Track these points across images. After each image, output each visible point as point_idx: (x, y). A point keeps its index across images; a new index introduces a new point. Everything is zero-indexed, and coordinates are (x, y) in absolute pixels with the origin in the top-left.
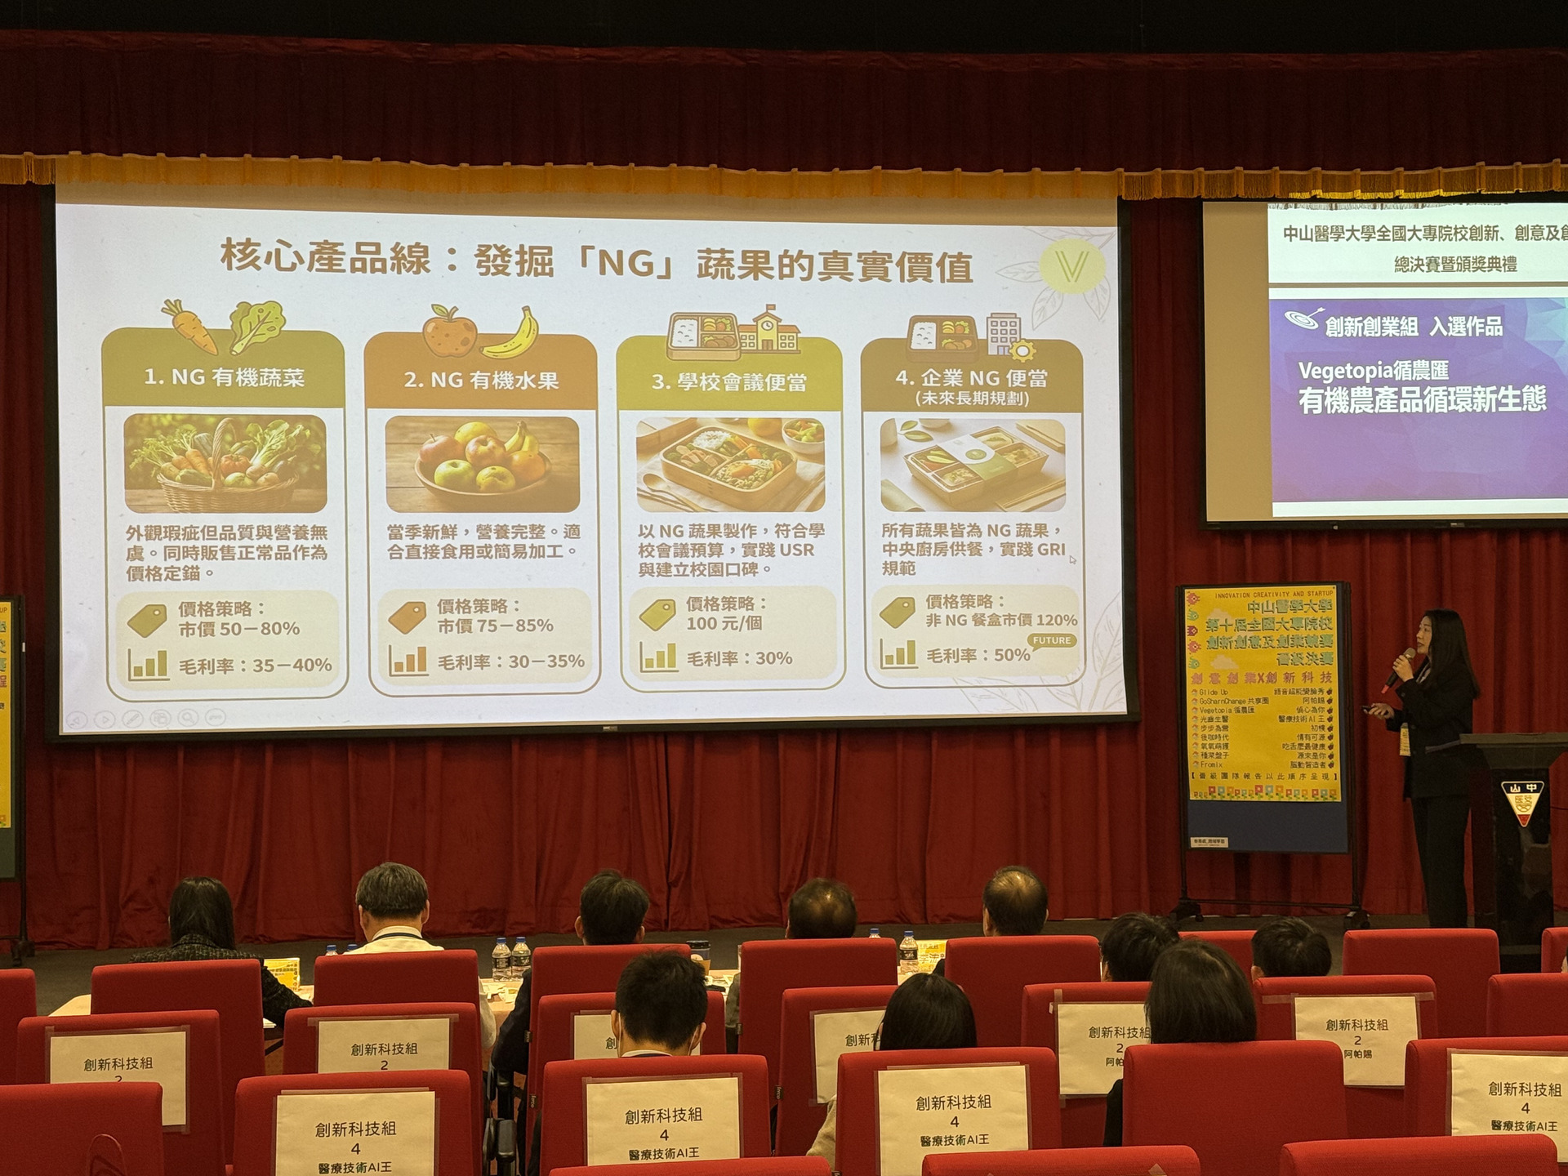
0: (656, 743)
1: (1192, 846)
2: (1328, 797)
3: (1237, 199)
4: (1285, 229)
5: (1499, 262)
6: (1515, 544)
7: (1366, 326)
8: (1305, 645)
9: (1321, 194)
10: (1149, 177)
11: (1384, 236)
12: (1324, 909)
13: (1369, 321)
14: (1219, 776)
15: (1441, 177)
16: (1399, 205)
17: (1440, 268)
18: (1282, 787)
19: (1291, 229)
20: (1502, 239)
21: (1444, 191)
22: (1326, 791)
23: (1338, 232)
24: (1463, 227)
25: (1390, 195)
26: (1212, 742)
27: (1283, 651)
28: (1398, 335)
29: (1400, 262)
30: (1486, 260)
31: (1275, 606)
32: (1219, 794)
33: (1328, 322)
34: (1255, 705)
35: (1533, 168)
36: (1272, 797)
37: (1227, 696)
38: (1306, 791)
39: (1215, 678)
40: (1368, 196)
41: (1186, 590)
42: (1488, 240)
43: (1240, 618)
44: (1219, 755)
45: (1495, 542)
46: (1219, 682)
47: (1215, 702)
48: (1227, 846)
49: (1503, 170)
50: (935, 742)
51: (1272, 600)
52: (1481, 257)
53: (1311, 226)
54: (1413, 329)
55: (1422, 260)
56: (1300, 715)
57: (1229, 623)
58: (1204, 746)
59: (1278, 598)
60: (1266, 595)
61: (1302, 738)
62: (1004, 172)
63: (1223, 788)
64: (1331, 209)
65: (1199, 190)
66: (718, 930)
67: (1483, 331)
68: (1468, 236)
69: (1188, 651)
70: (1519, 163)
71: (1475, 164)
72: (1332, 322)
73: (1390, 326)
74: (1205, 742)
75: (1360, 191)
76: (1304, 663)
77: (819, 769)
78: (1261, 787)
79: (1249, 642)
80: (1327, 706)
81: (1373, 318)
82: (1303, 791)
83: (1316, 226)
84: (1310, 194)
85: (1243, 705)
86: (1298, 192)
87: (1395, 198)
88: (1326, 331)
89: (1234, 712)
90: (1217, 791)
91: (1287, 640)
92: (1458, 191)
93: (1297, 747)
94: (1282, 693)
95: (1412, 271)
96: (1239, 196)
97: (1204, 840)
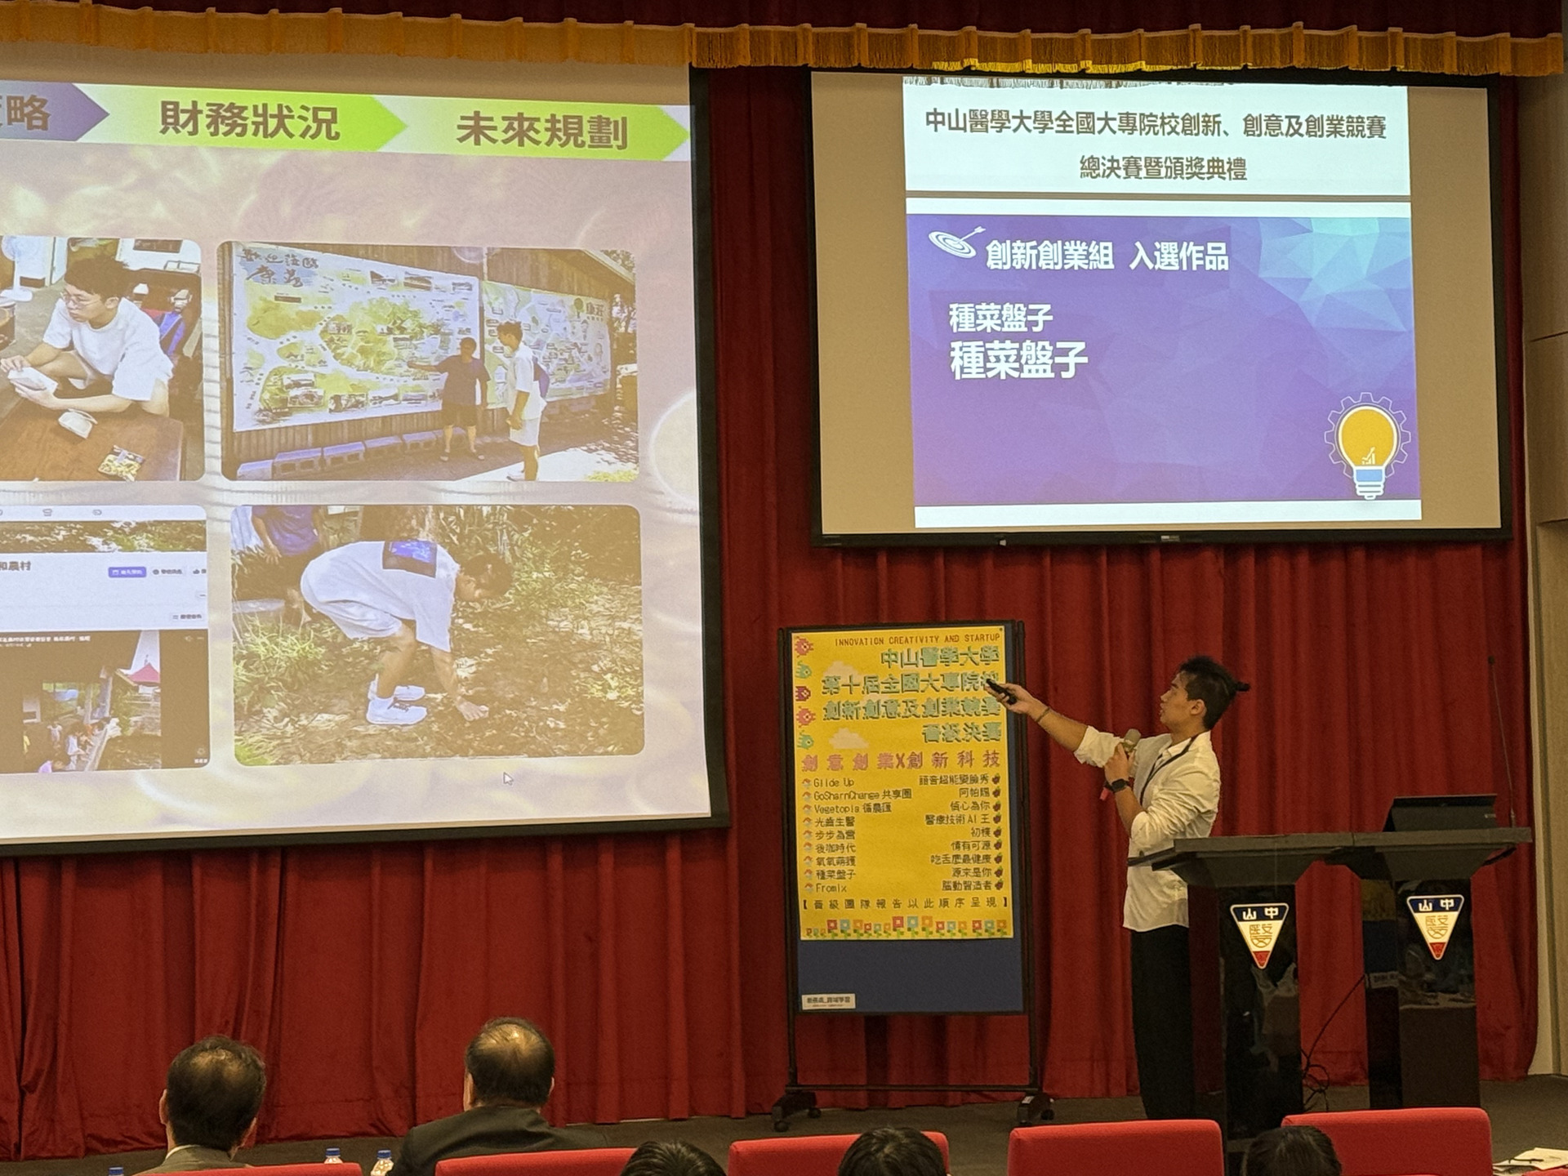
0: (2, 875)
1: (805, 1007)
2: (995, 930)
3: (859, 69)
4: (928, 114)
5: (1223, 167)
6: (1248, 563)
7: (1042, 254)
8: (962, 712)
9: (977, 64)
10: (731, 34)
11: (1065, 126)
12: (987, 1093)
13: (1047, 247)
14: (842, 904)
15: (1143, 44)
16: (1084, 82)
17: (1143, 173)
18: (930, 918)
19: (935, 113)
20: (1225, 133)
21: (1147, 64)
22: (992, 923)
23: (1001, 120)
24: (1173, 116)
25: (1073, 68)
26: (831, 855)
27: (930, 721)
28: (1086, 267)
29: (1086, 164)
30: (1205, 163)
31: (920, 656)
32: (842, 931)
33: (989, 248)
34: (892, 801)
35: (1266, 35)
36: (917, 933)
37: (853, 788)
38: (965, 923)
39: (835, 762)
40: (1042, 68)
41: (794, 635)
42: (1206, 134)
43: (871, 675)
44: (842, 875)
45: (1221, 561)
46: (841, 768)
47: (836, 797)
48: (854, 1007)
49: (1226, 37)
50: (429, 864)
51: (915, 648)
52: (1197, 158)
53: (964, 110)
54: (1106, 259)
55: (1117, 161)
56: (956, 813)
57: (855, 681)
58: (820, 861)
59: (924, 645)
60: (907, 640)
61: (958, 847)
62: (525, 21)
63: (847, 922)
64: (992, 86)
65: (805, 59)
66: (98, 1157)
67: (1201, 262)
68: (1179, 129)
69: (796, 724)
70: (1247, 27)
71: (1187, 27)
72: (995, 248)
73: (1076, 255)
74: (821, 855)
75: (1030, 61)
76: (960, 737)
78: (901, 919)
79: (883, 710)
80: (993, 800)
81: (1052, 243)
82: (960, 923)
83: (971, 111)
84: (962, 63)
85: (875, 801)
86: (945, 61)
87: (1079, 72)
88: (987, 260)
89: (862, 811)
90: (839, 926)
91: (936, 706)
92: (1166, 64)
93: (951, 860)
94: (929, 782)
95: (1103, 176)
96: (863, 65)
97: (821, 999)
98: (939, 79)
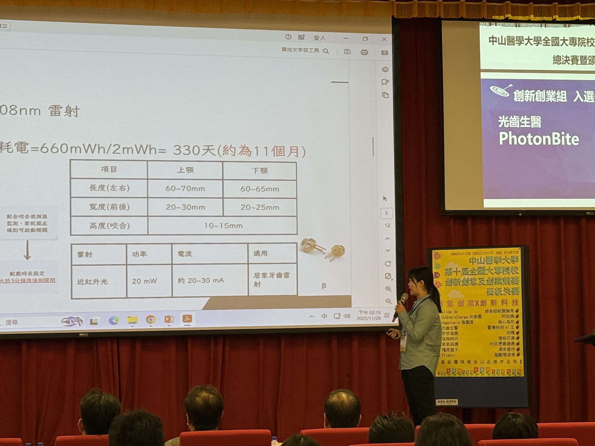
0: (112, 344)
1: (437, 405)
2: (517, 374)
3: (462, 19)
4: (490, 38)
7: (537, 95)
9: (511, 17)
10: (410, 5)
11: (547, 43)
13: (538, 92)
14: (453, 362)
15: (579, 9)
16: (555, 25)
17: (579, 62)
18: (489, 368)
19: (493, 38)
21: (581, 17)
22: (515, 370)
23: (520, 40)
24: (592, 39)
25: (550, 19)
26: (448, 342)
27: (490, 287)
28: (555, 101)
29: (556, 58)
31: (485, 260)
32: (453, 373)
33: (515, 93)
34: (473, 320)
36: (484, 374)
37: (458, 314)
38: (504, 370)
39: (450, 303)
40: (538, 19)
41: (433, 251)
43: (465, 267)
44: (452, 350)
46: (453, 306)
47: (451, 318)
48: (457, 404)
50: (283, 344)
51: (484, 256)
53: (505, 36)
54: (564, 98)
55: (569, 57)
56: (500, 325)
57: (458, 270)
59: (487, 255)
60: (480, 253)
61: (501, 339)
63: (455, 369)
64: (516, 26)
65: (439, 13)
72: (517, 93)
73: (551, 96)
75: (533, 15)
76: (502, 294)
77: (212, 359)
78: (477, 368)
79: (470, 282)
80: (515, 320)
81: (541, 91)
82: (502, 370)
83: (507, 36)
84: (504, 17)
85: (467, 320)
86: (497, 16)
87: (553, 20)
88: (514, 97)
89: (461, 323)
90: (451, 371)
91: (492, 281)
92: (589, 17)
93: (498, 344)
94: (489, 312)
95: (563, 64)
96: (463, 17)
97: (444, 401)
98: (494, 23)
